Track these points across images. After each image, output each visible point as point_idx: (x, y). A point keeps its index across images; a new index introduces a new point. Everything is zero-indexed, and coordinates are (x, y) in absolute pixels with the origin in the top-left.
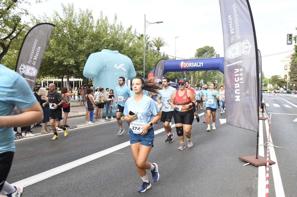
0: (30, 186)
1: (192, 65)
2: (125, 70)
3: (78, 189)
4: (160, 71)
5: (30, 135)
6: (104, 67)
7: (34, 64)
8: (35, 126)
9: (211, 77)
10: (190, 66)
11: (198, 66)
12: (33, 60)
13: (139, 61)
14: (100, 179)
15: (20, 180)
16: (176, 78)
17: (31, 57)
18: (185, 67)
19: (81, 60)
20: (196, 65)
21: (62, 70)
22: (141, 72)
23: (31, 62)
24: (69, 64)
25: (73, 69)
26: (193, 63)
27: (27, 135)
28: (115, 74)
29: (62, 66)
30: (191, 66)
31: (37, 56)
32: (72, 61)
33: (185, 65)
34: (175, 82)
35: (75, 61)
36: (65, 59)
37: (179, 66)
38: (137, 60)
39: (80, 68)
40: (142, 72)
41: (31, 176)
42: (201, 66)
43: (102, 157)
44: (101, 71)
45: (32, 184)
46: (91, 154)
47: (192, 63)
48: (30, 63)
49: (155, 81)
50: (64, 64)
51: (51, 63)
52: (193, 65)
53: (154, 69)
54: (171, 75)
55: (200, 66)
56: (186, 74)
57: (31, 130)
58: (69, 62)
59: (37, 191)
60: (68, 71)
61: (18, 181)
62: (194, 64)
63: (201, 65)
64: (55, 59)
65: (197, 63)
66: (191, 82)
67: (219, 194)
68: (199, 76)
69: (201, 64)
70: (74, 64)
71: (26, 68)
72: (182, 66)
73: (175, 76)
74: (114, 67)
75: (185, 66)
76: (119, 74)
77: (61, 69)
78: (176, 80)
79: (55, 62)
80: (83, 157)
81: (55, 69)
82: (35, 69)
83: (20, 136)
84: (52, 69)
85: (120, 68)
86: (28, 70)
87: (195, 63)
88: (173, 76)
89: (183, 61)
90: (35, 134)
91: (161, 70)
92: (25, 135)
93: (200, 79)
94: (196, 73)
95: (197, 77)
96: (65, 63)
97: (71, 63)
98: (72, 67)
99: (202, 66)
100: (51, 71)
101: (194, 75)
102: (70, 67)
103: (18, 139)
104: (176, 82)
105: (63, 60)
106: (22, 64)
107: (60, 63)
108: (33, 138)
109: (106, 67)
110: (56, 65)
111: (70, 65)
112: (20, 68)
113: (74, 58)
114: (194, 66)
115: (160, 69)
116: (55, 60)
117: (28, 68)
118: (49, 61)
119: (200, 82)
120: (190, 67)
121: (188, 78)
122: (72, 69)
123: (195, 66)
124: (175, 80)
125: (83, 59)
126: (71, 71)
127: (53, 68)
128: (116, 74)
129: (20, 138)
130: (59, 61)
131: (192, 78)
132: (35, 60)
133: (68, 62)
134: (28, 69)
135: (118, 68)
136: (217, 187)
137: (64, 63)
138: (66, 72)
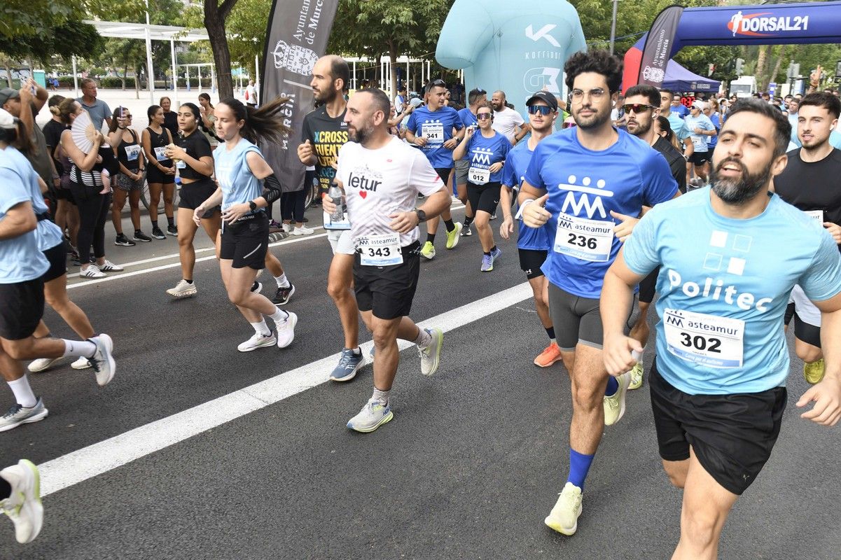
0: (313, 389)
1: (768, 25)
2: (556, 44)
3: (426, 412)
4: (662, 43)
5: (304, 231)
6: (496, 36)
7: (310, 41)
8: (313, 202)
9: (828, 52)
10: (761, 30)
11: (789, 28)
12: (307, 30)
13: (600, 9)
14: (481, 389)
15: (289, 370)
17: (302, 21)
18: (744, 30)
19: (429, 9)
20: (783, 24)
21: (379, 38)
22: (602, 44)
23: (304, 36)
24: (398, 22)
25: (408, 36)
26: (775, 19)
27: (297, 231)
28: (527, 56)
29: (378, 26)
30: (766, 30)
31: (318, 17)
32: (405, 13)
33: (746, 23)
35: (413, 12)
36: (385, 7)
37: (727, 27)
38: (592, 5)
39: (426, 33)
40: (606, 44)
41: (313, 361)
42: (799, 28)
43: (486, 317)
44: (486, 48)
45: (318, 386)
46: (457, 307)
47: (772, 19)
48: (300, 37)
49: (646, 75)
50: (384, 22)
51: (349, 18)
52: (774, 24)
53: (645, 36)
55: (796, 28)
57: (306, 215)
58: (398, 16)
59: (329, 405)
60: (395, 42)
61: (285, 372)
62: (777, 23)
63: (802, 25)
64: (361, 8)
65: (788, 19)
67: (812, 480)
69: (802, 22)
70: (412, 22)
71: (292, 53)
72: (735, 30)
74: (525, 36)
75: (747, 29)
76: (537, 55)
77: (376, 36)
79: (360, 16)
80: (437, 315)
81: (359, 36)
82: (314, 55)
83: (281, 234)
84: (353, 36)
85: (543, 39)
86: (297, 59)
87: (782, 19)
88: (702, 54)
89: (740, 12)
90: (315, 228)
91: (667, 41)
92: (292, 230)
96: (387, 20)
97: (402, 19)
98: (405, 31)
99: (805, 28)
100: (350, 42)
102: (399, 29)
103: (275, 241)
105: (380, 10)
106: (282, 42)
107: (375, 19)
108: (310, 240)
109: (500, 36)
110: (363, 25)
111: (400, 25)
112: (275, 53)
113: (412, 4)
114: (778, 30)
115: (662, 36)
116: (360, 12)
117: (295, 52)
118: (344, 13)
120: (764, 32)
122: (406, 37)
123: (781, 29)
125: (437, 4)
126: (402, 41)
127: (355, 34)
128: (530, 56)
129: (280, 239)
130: (370, 14)
132: (311, 30)
133: (395, 17)
134: (297, 54)
135: (536, 38)
136: (809, 456)
137: (383, 20)
138: (390, 42)
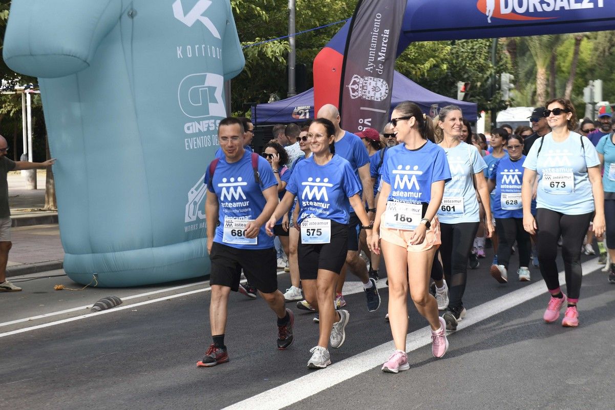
2: (216, 34)
16: (458, 72)
34: (455, 97)
54: (434, 57)
56: (508, 54)
66: (535, 93)
68: (577, 61)
73: (452, 66)
78: (461, 85)
93: (584, 75)
94: (560, 49)
95: (565, 64)
101: (554, 59)
104: (461, 95)
119: (587, 91)
121: (522, 74)
124: (453, 85)
131: (541, 72)
